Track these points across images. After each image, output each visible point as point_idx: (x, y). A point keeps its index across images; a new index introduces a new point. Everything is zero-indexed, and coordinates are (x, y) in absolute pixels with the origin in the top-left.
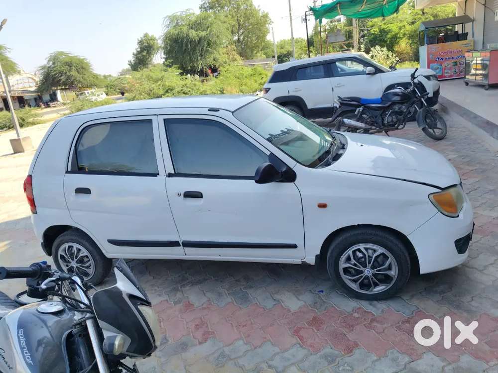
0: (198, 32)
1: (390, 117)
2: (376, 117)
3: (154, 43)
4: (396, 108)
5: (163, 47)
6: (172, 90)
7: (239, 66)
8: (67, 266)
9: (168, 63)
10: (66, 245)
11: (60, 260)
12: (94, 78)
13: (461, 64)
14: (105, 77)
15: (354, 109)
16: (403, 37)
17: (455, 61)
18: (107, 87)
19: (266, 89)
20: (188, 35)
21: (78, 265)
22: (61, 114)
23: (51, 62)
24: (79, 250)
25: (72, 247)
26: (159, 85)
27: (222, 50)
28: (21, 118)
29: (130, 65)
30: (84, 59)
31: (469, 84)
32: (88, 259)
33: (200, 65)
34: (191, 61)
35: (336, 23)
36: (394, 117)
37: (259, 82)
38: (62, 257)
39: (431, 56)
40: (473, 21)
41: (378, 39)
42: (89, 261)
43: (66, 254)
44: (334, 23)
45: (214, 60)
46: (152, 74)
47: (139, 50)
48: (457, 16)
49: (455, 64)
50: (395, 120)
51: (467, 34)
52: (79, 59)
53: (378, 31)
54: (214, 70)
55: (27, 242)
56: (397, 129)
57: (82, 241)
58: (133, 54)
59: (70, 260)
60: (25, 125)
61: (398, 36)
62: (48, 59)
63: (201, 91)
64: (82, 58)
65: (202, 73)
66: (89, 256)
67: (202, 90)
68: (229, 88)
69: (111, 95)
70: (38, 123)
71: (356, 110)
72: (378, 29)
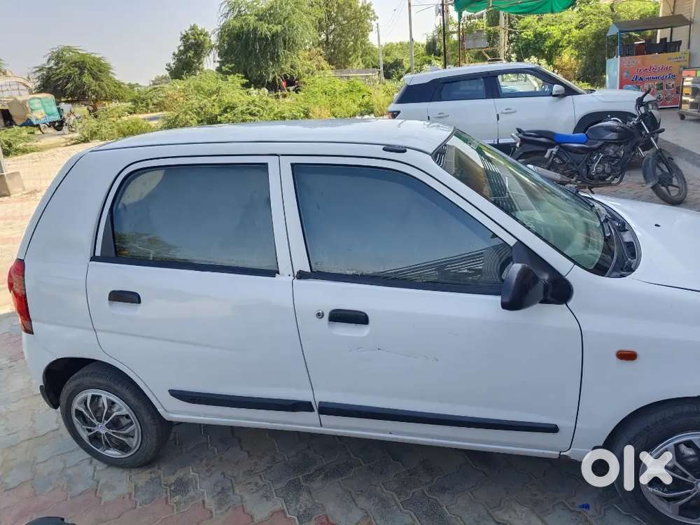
0: (271, 26)
1: (602, 166)
2: (578, 165)
3: (205, 40)
4: (611, 151)
5: (218, 46)
6: (233, 108)
7: (328, 77)
8: (90, 431)
9: (227, 69)
10: (89, 394)
11: (75, 419)
12: (115, 87)
13: (668, 87)
14: (131, 86)
15: (543, 149)
16: (567, 46)
17: (660, 82)
18: (134, 101)
19: (393, 112)
20: (255, 29)
21: (110, 432)
22: (66, 139)
23: (53, 62)
24: (112, 404)
25: (99, 397)
26: (214, 100)
27: (303, 54)
28: (7, 143)
29: (168, 70)
30: (100, 59)
31: (687, 117)
32: (129, 421)
33: (272, 74)
34: (259, 67)
35: (477, 21)
36: (607, 165)
37: (359, 103)
38: (79, 413)
39: (625, 74)
40: (690, 23)
41: (531, 46)
42: (131, 424)
43: (87, 409)
44: (472, 21)
45: (291, 67)
46: (204, 84)
47: (182, 48)
48: (660, 16)
49: (660, 87)
50: (608, 170)
51: (679, 43)
52: (94, 59)
53: (532, 35)
54: (290, 82)
55: (14, 363)
56: (609, 184)
57: (118, 388)
58: (174, 54)
59: (94, 421)
60: (13, 153)
61: (561, 44)
62: (48, 58)
63: (275, 112)
64: (98, 56)
65: (273, 87)
66: (132, 416)
67: (277, 110)
68: (317, 110)
69: (140, 113)
70: (32, 151)
71: (546, 152)
72: (531, 33)
